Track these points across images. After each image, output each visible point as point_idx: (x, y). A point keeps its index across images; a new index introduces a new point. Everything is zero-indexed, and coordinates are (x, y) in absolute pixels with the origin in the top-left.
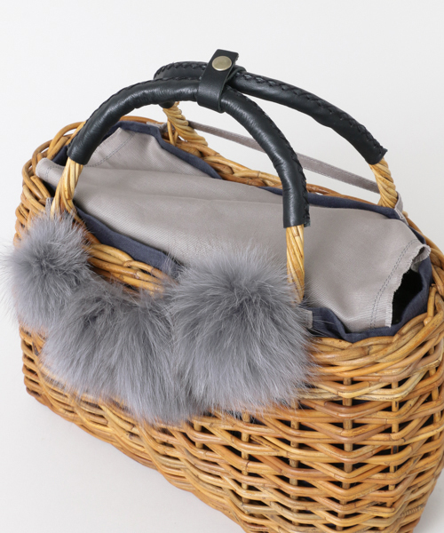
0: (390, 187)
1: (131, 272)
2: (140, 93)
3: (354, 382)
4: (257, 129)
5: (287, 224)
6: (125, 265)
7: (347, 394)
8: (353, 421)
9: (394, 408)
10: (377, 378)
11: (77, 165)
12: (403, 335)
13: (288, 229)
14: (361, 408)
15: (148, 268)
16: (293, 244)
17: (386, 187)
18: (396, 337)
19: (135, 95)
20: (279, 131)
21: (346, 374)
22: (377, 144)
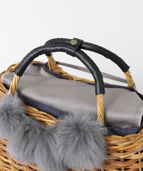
0: (131, 80)
1: (39, 115)
2: (41, 50)
3: (124, 152)
4: (84, 60)
5: (97, 94)
6: (37, 113)
7: (122, 156)
8: (125, 167)
9: (140, 162)
10: (133, 150)
11: (18, 76)
12: (141, 133)
13: (97, 95)
14: (128, 162)
15: (45, 114)
16: (100, 101)
17: (130, 80)
18: (139, 134)
19: (40, 50)
20: (92, 61)
21: (121, 148)
22: (126, 65)
